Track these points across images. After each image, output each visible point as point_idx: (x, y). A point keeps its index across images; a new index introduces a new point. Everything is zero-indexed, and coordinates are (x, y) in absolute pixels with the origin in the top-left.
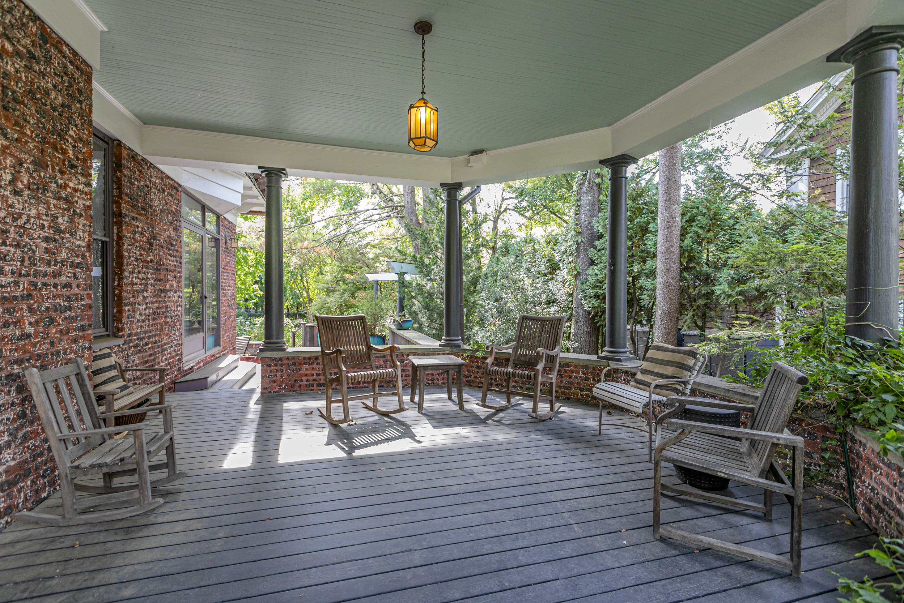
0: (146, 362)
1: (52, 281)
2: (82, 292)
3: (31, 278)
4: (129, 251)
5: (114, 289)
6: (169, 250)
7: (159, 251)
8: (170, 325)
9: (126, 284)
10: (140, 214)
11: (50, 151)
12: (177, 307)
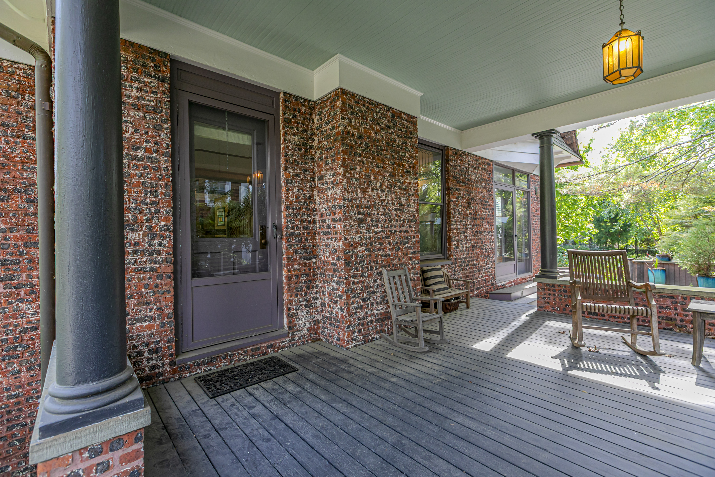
0: (467, 276)
1: (399, 230)
2: (414, 235)
3: (389, 229)
4: (454, 209)
5: (447, 232)
6: (484, 205)
7: (476, 207)
8: (485, 255)
9: (453, 229)
10: (462, 186)
11: (397, 167)
12: (490, 242)
